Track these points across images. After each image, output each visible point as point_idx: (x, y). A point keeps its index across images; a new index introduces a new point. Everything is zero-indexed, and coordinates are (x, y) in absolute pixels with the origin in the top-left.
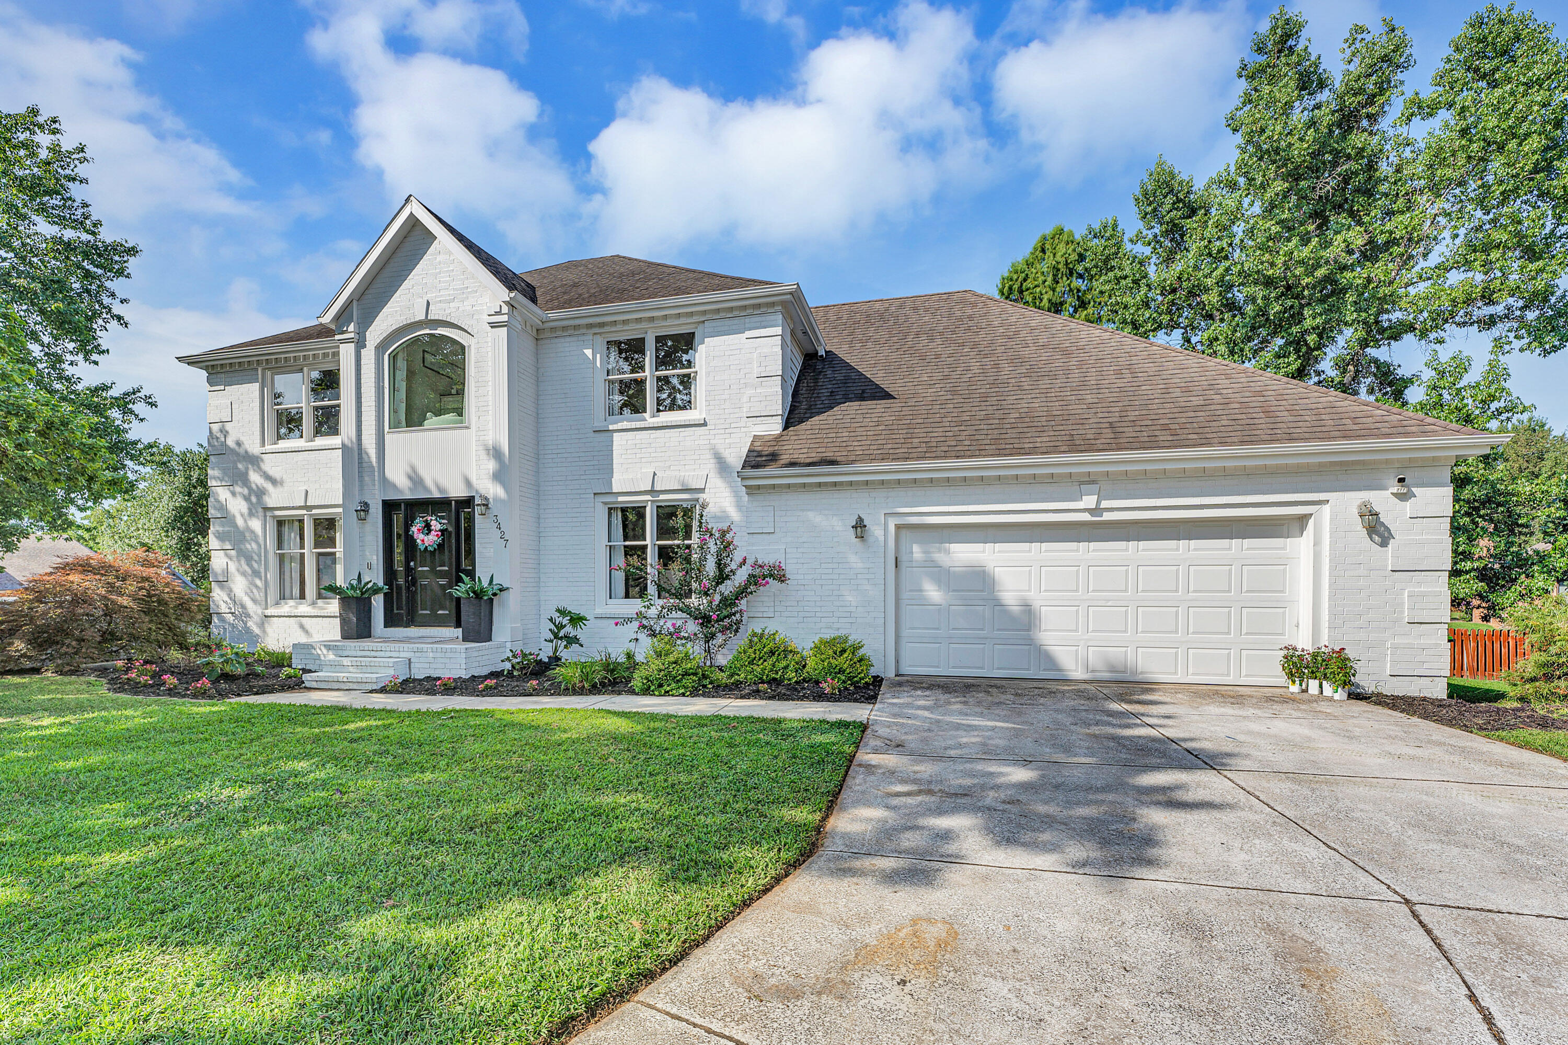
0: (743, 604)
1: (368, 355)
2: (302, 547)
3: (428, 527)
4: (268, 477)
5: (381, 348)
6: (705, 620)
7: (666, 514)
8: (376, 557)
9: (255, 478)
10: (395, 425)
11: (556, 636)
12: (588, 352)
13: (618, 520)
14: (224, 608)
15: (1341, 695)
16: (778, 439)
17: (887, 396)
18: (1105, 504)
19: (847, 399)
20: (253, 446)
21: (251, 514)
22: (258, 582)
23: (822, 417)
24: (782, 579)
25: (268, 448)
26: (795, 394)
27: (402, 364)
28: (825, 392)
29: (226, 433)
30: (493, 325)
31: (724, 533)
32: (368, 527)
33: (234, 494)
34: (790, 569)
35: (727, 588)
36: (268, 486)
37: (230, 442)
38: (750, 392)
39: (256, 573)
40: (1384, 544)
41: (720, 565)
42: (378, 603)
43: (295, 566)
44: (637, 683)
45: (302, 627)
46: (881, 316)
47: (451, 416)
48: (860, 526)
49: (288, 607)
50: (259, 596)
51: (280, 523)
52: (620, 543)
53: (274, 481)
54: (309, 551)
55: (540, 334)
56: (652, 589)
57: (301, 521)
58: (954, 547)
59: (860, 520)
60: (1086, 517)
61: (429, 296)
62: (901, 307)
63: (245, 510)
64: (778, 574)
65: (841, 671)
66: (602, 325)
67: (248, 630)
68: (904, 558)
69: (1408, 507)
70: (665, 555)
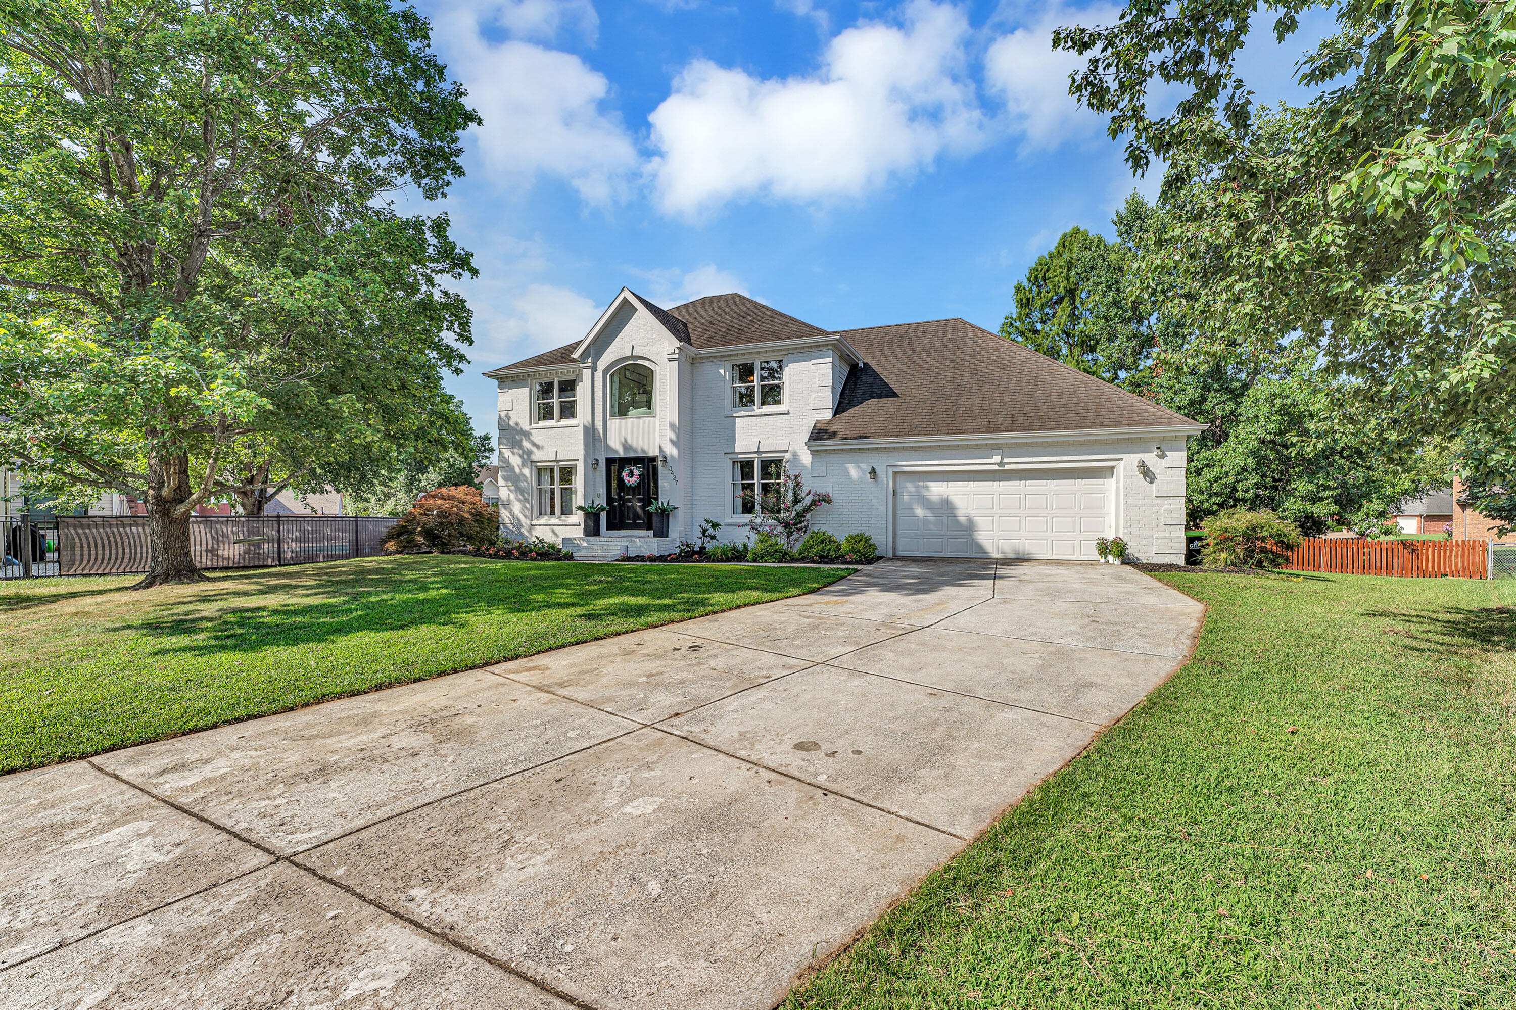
0: (808, 516)
1: (599, 375)
2: (552, 483)
3: (631, 474)
4: (534, 444)
5: (605, 371)
6: (786, 525)
7: (766, 465)
8: (602, 491)
9: (526, 444)
10: (612, 415)
11: (704, 534)
12: (722, 371)
13: (738, 467)
14: (507, 521)
15: (1117, 562)
16: (829, 422)
17: (895, 395)
18: (1005, 460)
19: (872, 397)
20: (525, 426)
21: (523, 465)
22: (528, 506)
23: (856, 408)
24: (829, 501)
25: (534, 426)
26: (842, 394)
27: (616, 379)
28: (860, 392)
29: (509, 418)
30: (670, 360)
31: (796, 477)
32: (598, 473)
33: (513, 453)
34: (834, 496)
35: (799, 507)
36: (535, 449)
37: (512, 423)
38: (814, 395)
39: (526, 500)
40: (1152, 482)
41: (795, 495)
42: (603, 515)
43: (548, 495)
44: (750, 556)
45: (553, 531)
46: (902, 337)
47: (644, 410)
48: (873, 472)
49: (543, 520)
50: (528, 514)
51: (540, 470)
52: (739, 481)
53: (538, 447)
54: (557, 486)
55: (694, 361)
56: (757, 507)
57: (552, 470)
58: (931, 484)
59: (873, 469)
60: (996, 467)
61: (633, 343)
62: (915, 330)
63: (520, 463)
64: (827, 499)
65: (859, 551)
66: (730, 356)
67: (521, 534)
68: (899, 490)
69: (1164, 462)
70: (765, 488)
